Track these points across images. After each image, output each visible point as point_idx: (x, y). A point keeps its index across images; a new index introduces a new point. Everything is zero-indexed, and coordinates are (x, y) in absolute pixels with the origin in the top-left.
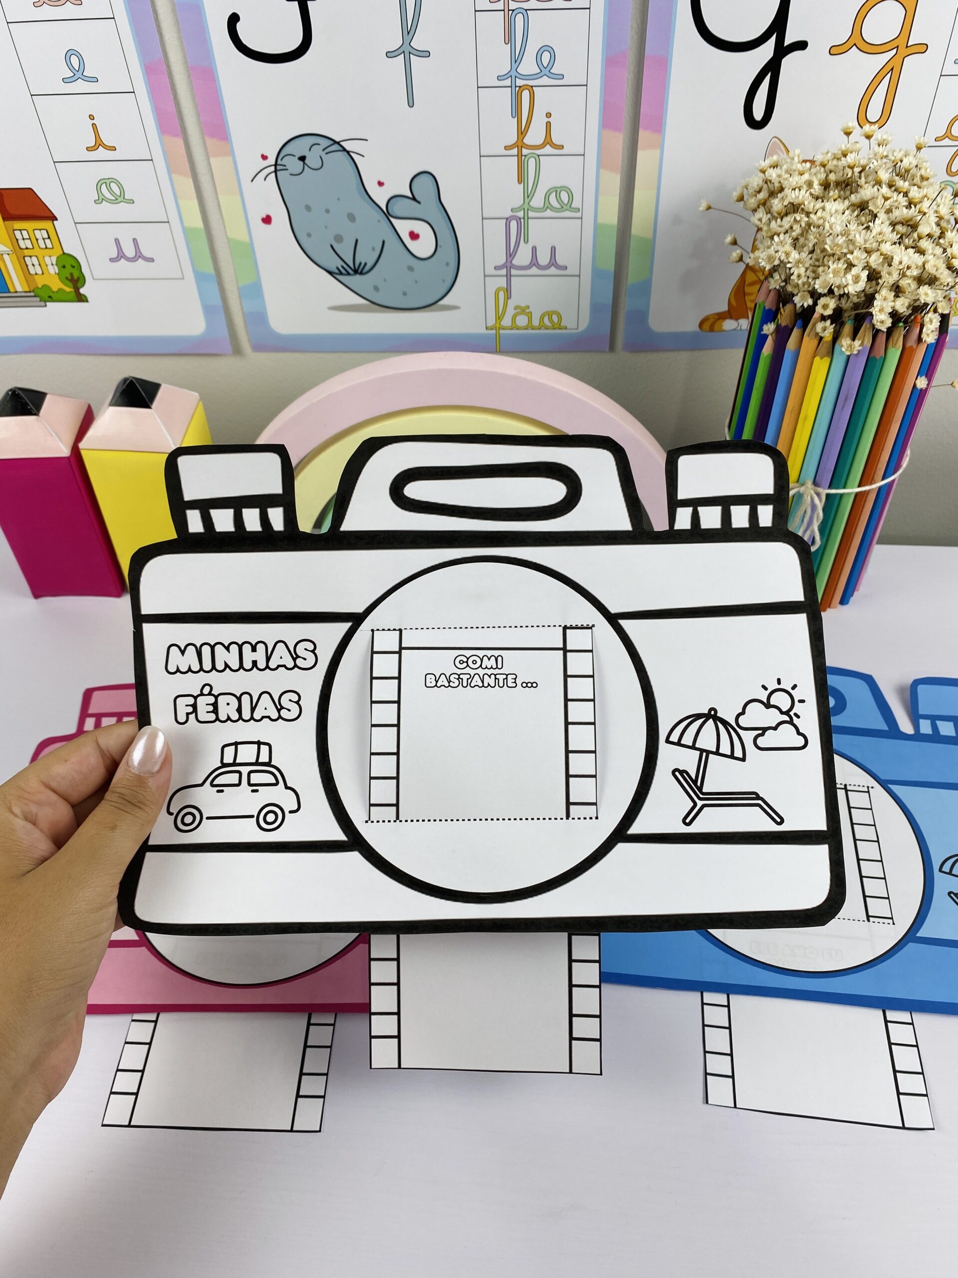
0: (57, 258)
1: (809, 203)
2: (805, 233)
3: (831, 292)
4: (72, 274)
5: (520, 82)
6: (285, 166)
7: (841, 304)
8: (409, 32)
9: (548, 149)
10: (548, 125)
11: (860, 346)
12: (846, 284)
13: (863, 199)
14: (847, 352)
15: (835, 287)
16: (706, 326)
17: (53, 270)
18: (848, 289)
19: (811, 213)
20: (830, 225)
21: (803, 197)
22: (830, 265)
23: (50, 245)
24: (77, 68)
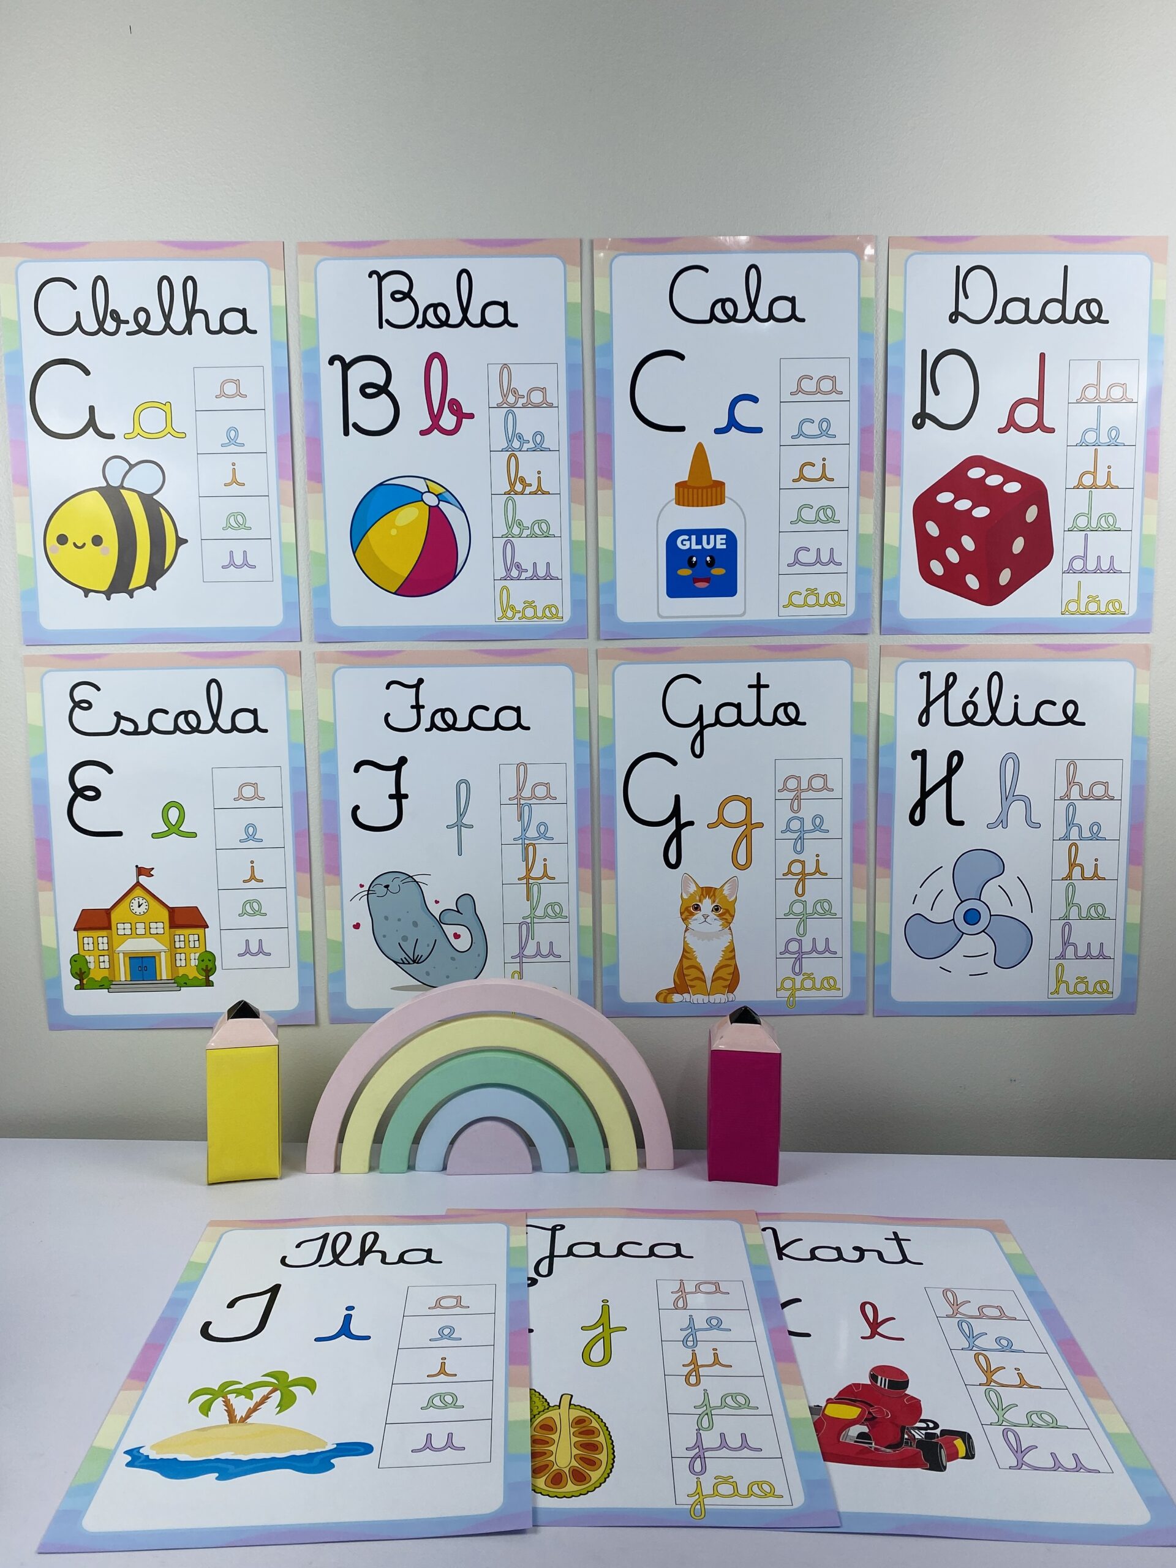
0: (200, 955)
4: (207, 966)
5: (527, 842)
6: (374, 891)
8: (461, 815)
9: (545, 880)
10: (545, 866)
16: (661, 998)
17: (194, 963)
23: (197, 946)
24: (251, 834)
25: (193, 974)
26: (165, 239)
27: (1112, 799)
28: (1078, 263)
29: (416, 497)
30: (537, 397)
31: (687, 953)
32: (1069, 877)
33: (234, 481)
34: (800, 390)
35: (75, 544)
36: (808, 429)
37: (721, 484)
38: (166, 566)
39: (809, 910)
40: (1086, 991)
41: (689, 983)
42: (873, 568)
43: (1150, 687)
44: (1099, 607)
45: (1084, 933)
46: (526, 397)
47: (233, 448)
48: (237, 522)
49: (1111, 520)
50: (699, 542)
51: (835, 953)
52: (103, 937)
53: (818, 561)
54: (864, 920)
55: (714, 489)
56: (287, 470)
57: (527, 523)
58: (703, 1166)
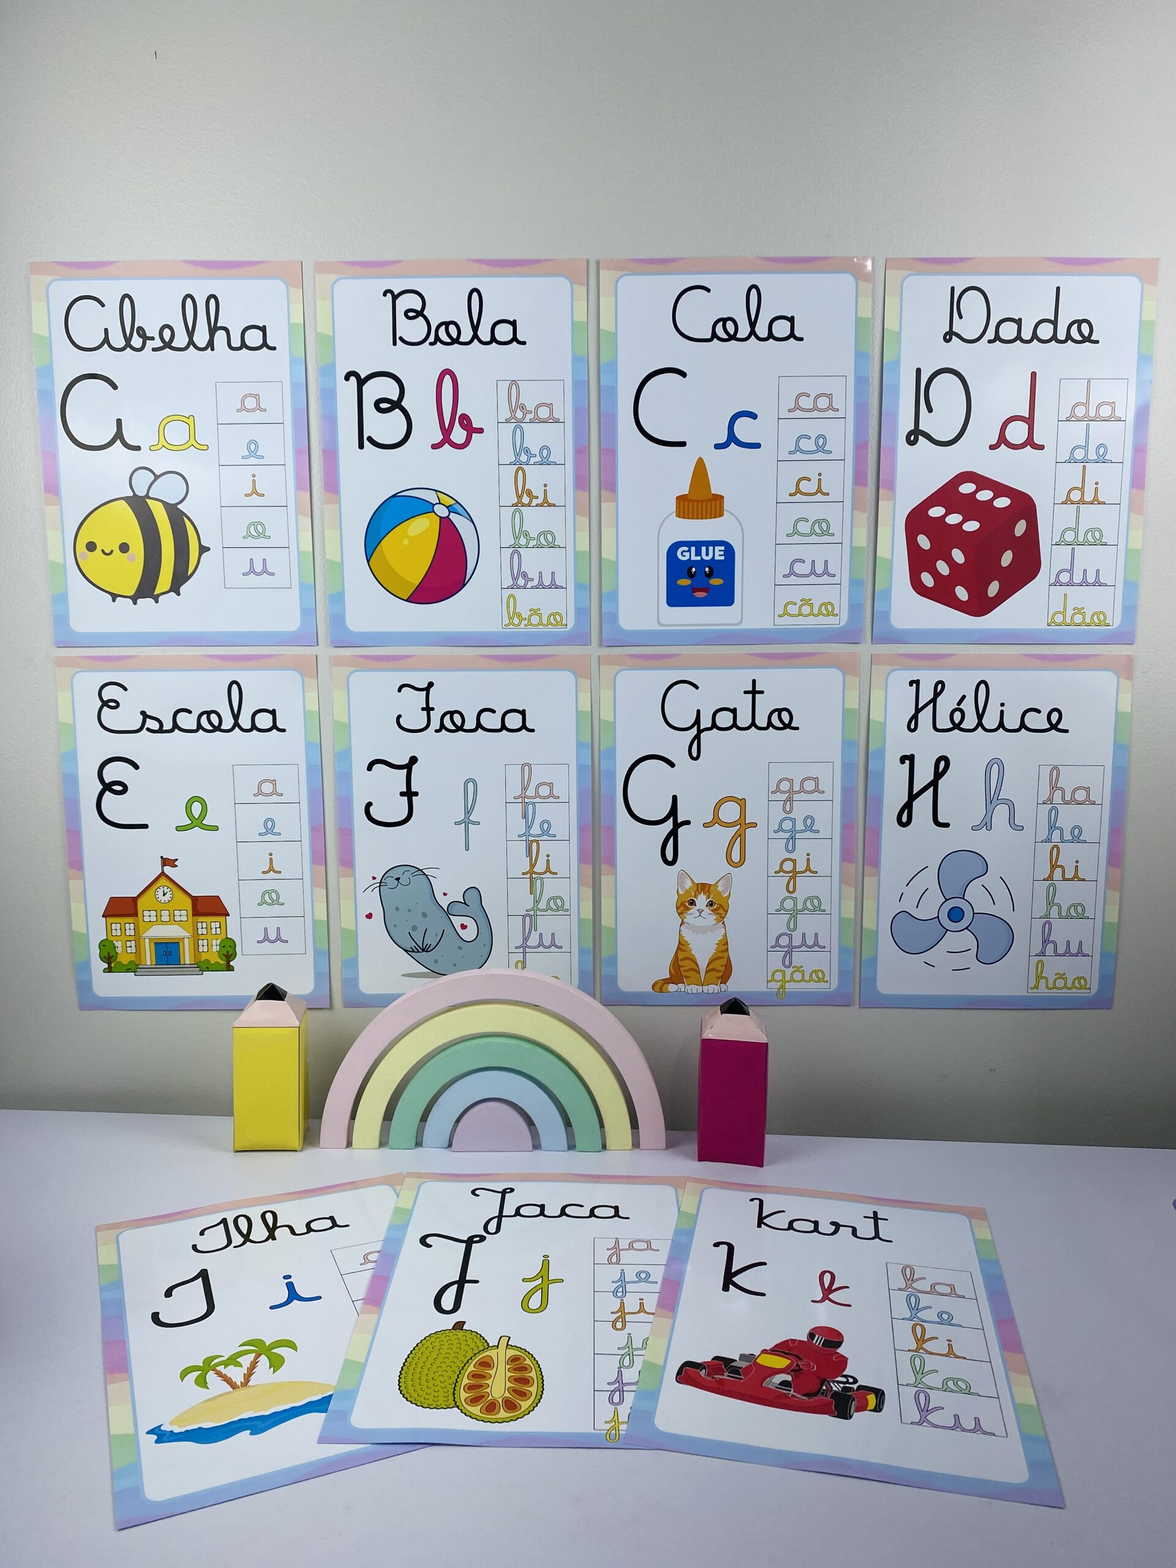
0: (221, 941)
4: (228, 952)
5: (531, 838)
6: (386, 883)
8: (468, 812)
9: (548, 875)
10: (548, 861)
16: (657, 988)
17: (215, 949)
23: (218, 932)
24: (269, 827)
25: (214, 958)
26: (189, 258)
27: (1094, 803)
28: (1069, 284)
29: (427, 508)
30: (544, 413)
31: (682, 945)
32: (1050, 878)
33: (255, 491)
34: (797, 407)
35: (103, 551)
36: (806, 445)
37: (720, 498)
38: (189, 573)
39: (800, 907)
40: (1065, 986)
41: (684, 974)
42: (865, 580)
43: (1132, 696)
44: (1084, 618)
45: (1062, 931)
46: (533, 412)
47: (253, 461)
48: (257, 531)
49: (1097, 535)
50: (698, 553)
51: (824, 947)
52: (130, 924)
53: (813, 572)
54: (852, 916)
55: (713, 503)
56: (305, 482)
57: (534, 534)
58: (694, 1148)
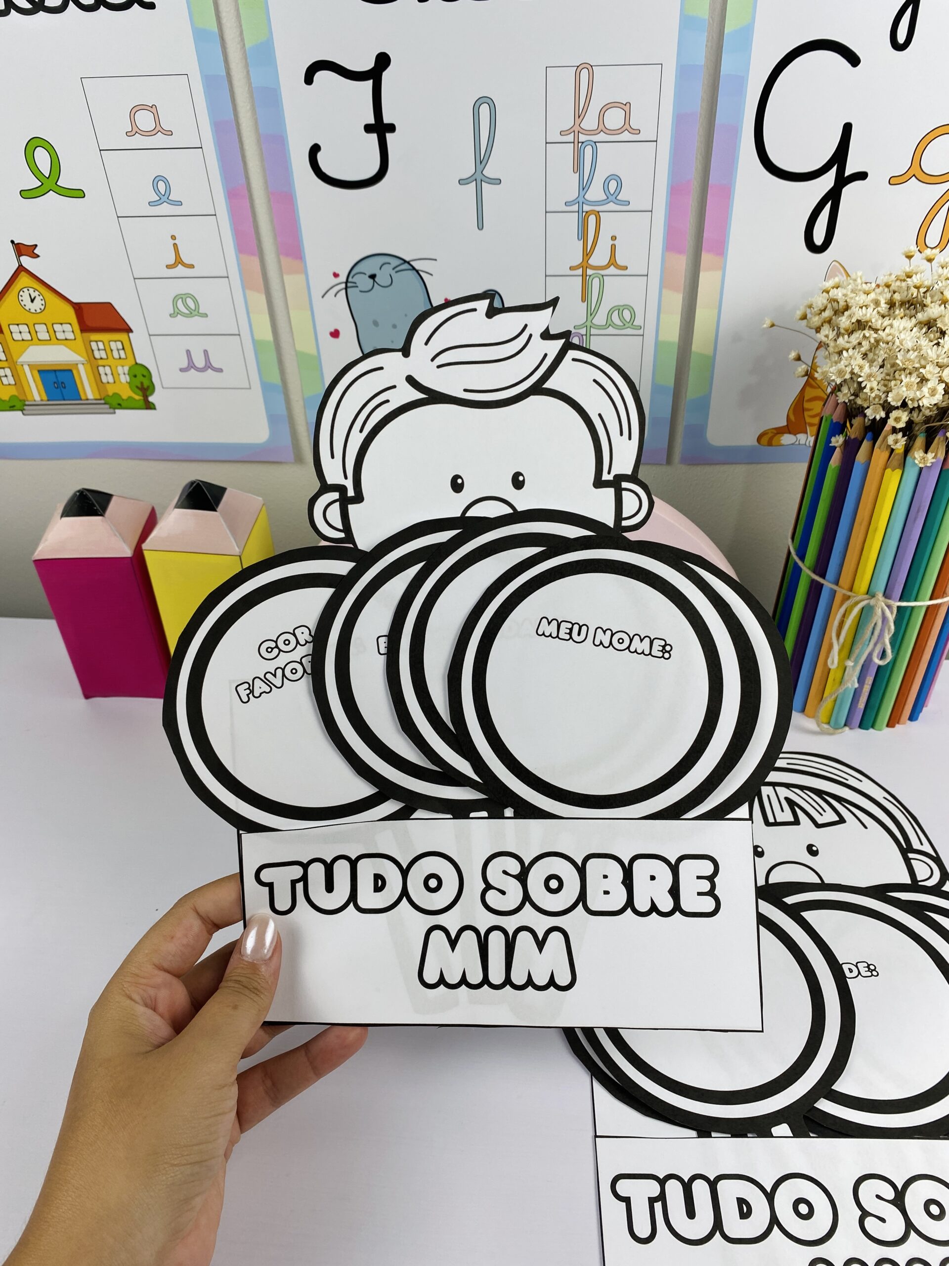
0: (130, 368)
1: (877, 321)
2: (873, 348)
3: (904, 405)
4: (142, 383)
5: (586, 208)
6: (355, 283)
7: (913, 417)
8: (481, 161)
9: (612, 270)
10: (613, 247)
11: (933, 458)
12: (920, 397)
13: (930, 318)
14: (921, 464)
15: (909, 400)
16: (765, 440)
17: (125, 379)
18: (923, 402)
19: (878, 330)
20: (900, 341)
21: (871, 315)
22: (903, 379)
23: (123, 356)
24: (163, 191)
25: (126, 392)
41: (808, 420)
